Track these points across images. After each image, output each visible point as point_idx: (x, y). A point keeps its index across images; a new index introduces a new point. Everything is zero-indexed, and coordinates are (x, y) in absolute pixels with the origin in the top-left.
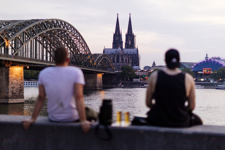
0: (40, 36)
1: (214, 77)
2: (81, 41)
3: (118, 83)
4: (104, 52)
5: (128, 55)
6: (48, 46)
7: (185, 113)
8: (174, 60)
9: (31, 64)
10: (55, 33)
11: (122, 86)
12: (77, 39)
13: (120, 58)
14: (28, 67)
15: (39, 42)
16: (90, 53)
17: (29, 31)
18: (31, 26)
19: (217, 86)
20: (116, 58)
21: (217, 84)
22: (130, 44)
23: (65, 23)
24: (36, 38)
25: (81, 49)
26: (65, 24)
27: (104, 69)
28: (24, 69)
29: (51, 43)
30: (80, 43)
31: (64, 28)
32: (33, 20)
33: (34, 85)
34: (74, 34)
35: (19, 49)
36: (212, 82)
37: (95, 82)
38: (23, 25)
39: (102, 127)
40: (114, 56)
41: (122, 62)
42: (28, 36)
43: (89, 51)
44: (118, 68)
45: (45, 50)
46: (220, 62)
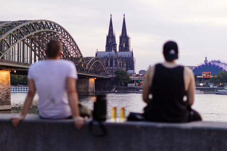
0: (27, 38)
1: (214, 81)
2: (72, 44)
3: (112, 88)
4: (96, 56)
5: (122, 58)
6: (37, 48)
7: (184, 108)
8: (172, 52)
9: (18, 68)
10: (43, 36)
11: (116, 91)
12: (68, 41)
13: (114, 62)
14: (15, 71)
15: (27, 44)
16: (82, 56)
17: (16, 33)
18: (19, 27)
19: (217, 91)
20: (109, 62)
21: (217, 89)
22: (124, 46)
23: (55, 24)
24: (23, 41)
25: (72, 52)
26: (55, 26)
27: (96, 73)
28: (11, 73)
29: (40, 46)
30: (71, 45)
31: (53, 29)
32: (20, 21)
33: (21, 90)
34: (65, 36)
35: (6, 52)
36: (211, 86)
37: (87, 88)
38: (10, 26)
39: (96, 123)
40: (108, 59)
41: (116, 66)
42: (15, 38)
43: (81, 54)
44: (112, 72)
45: (33, 53)
46: (220, 66)
